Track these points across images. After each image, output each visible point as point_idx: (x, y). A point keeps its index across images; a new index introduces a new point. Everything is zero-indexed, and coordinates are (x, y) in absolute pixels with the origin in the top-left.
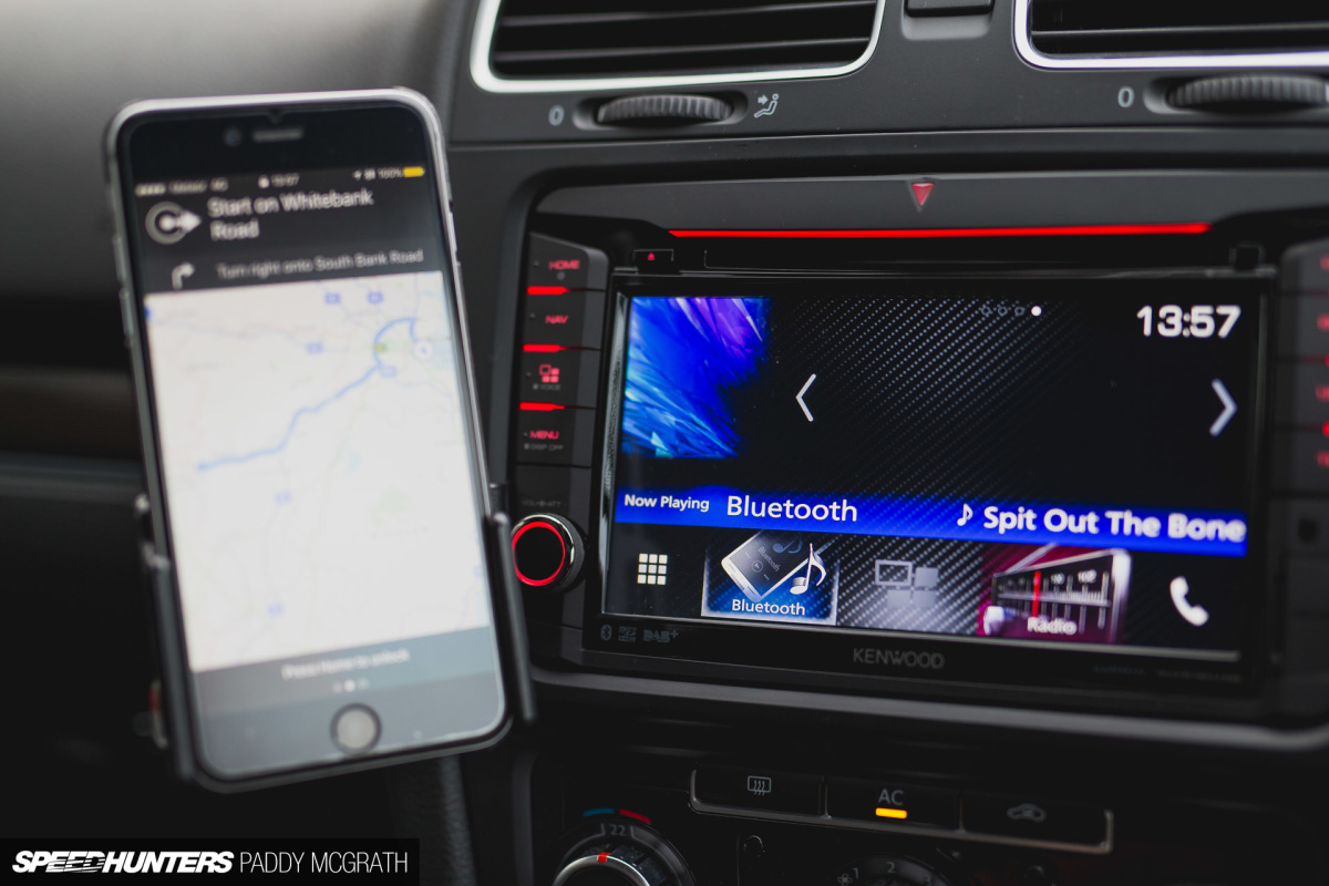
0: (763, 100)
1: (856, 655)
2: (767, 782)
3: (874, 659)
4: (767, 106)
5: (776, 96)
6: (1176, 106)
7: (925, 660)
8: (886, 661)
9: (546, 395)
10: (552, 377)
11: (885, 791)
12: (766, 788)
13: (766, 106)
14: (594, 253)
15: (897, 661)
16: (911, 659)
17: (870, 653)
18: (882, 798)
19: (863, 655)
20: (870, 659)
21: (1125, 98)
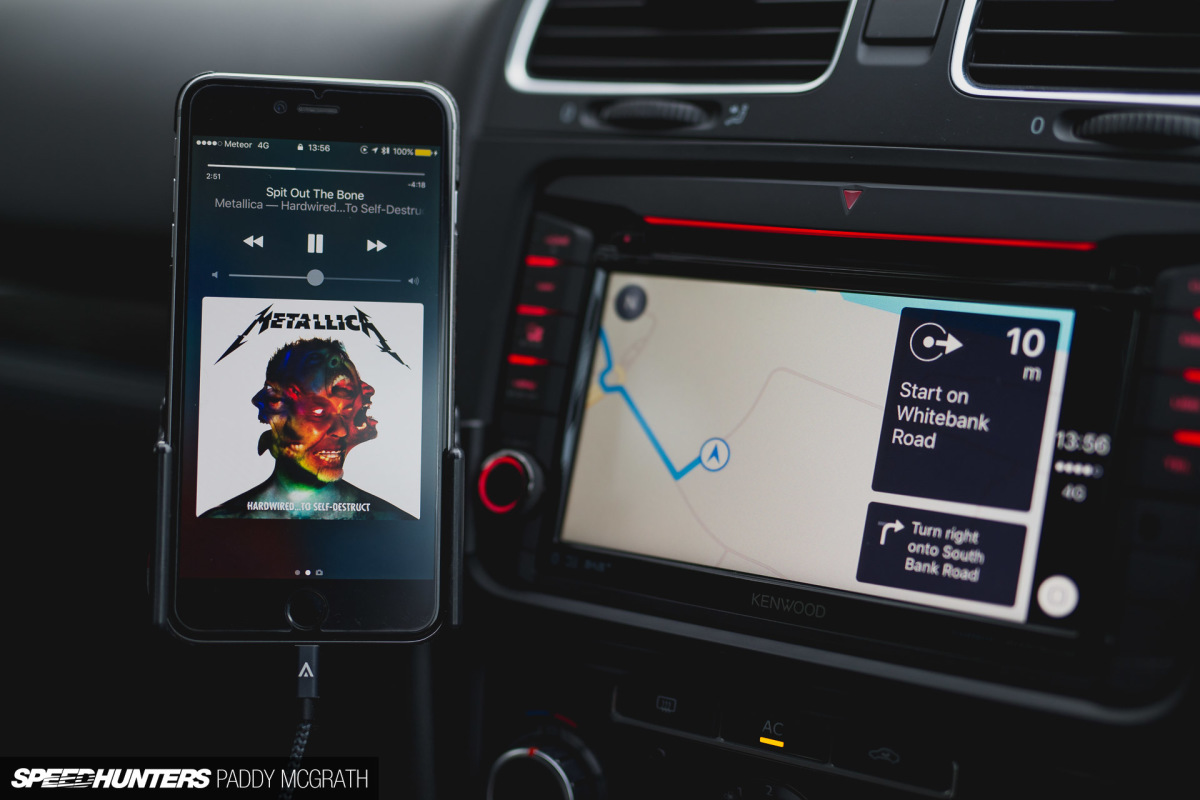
0: (734, 110)
1: (754, 599)
2: (673, 702)
3: (768, 604)
4: (737, 115)
5: (745, 108)
6: (1082, 136)
7: (810, 609)
8: (778, 608)
9: (529, 351)
10: (536, 335)
11: (769, 722)
12: (672, 708)
13: (735, 115)
14: (583, 233)
15: (787, 608)
16: (799, 607)
17: (765, 598)
18: (765, 728)
19: (759, 600)
20: (764, 604)
21: (1037, 126)
